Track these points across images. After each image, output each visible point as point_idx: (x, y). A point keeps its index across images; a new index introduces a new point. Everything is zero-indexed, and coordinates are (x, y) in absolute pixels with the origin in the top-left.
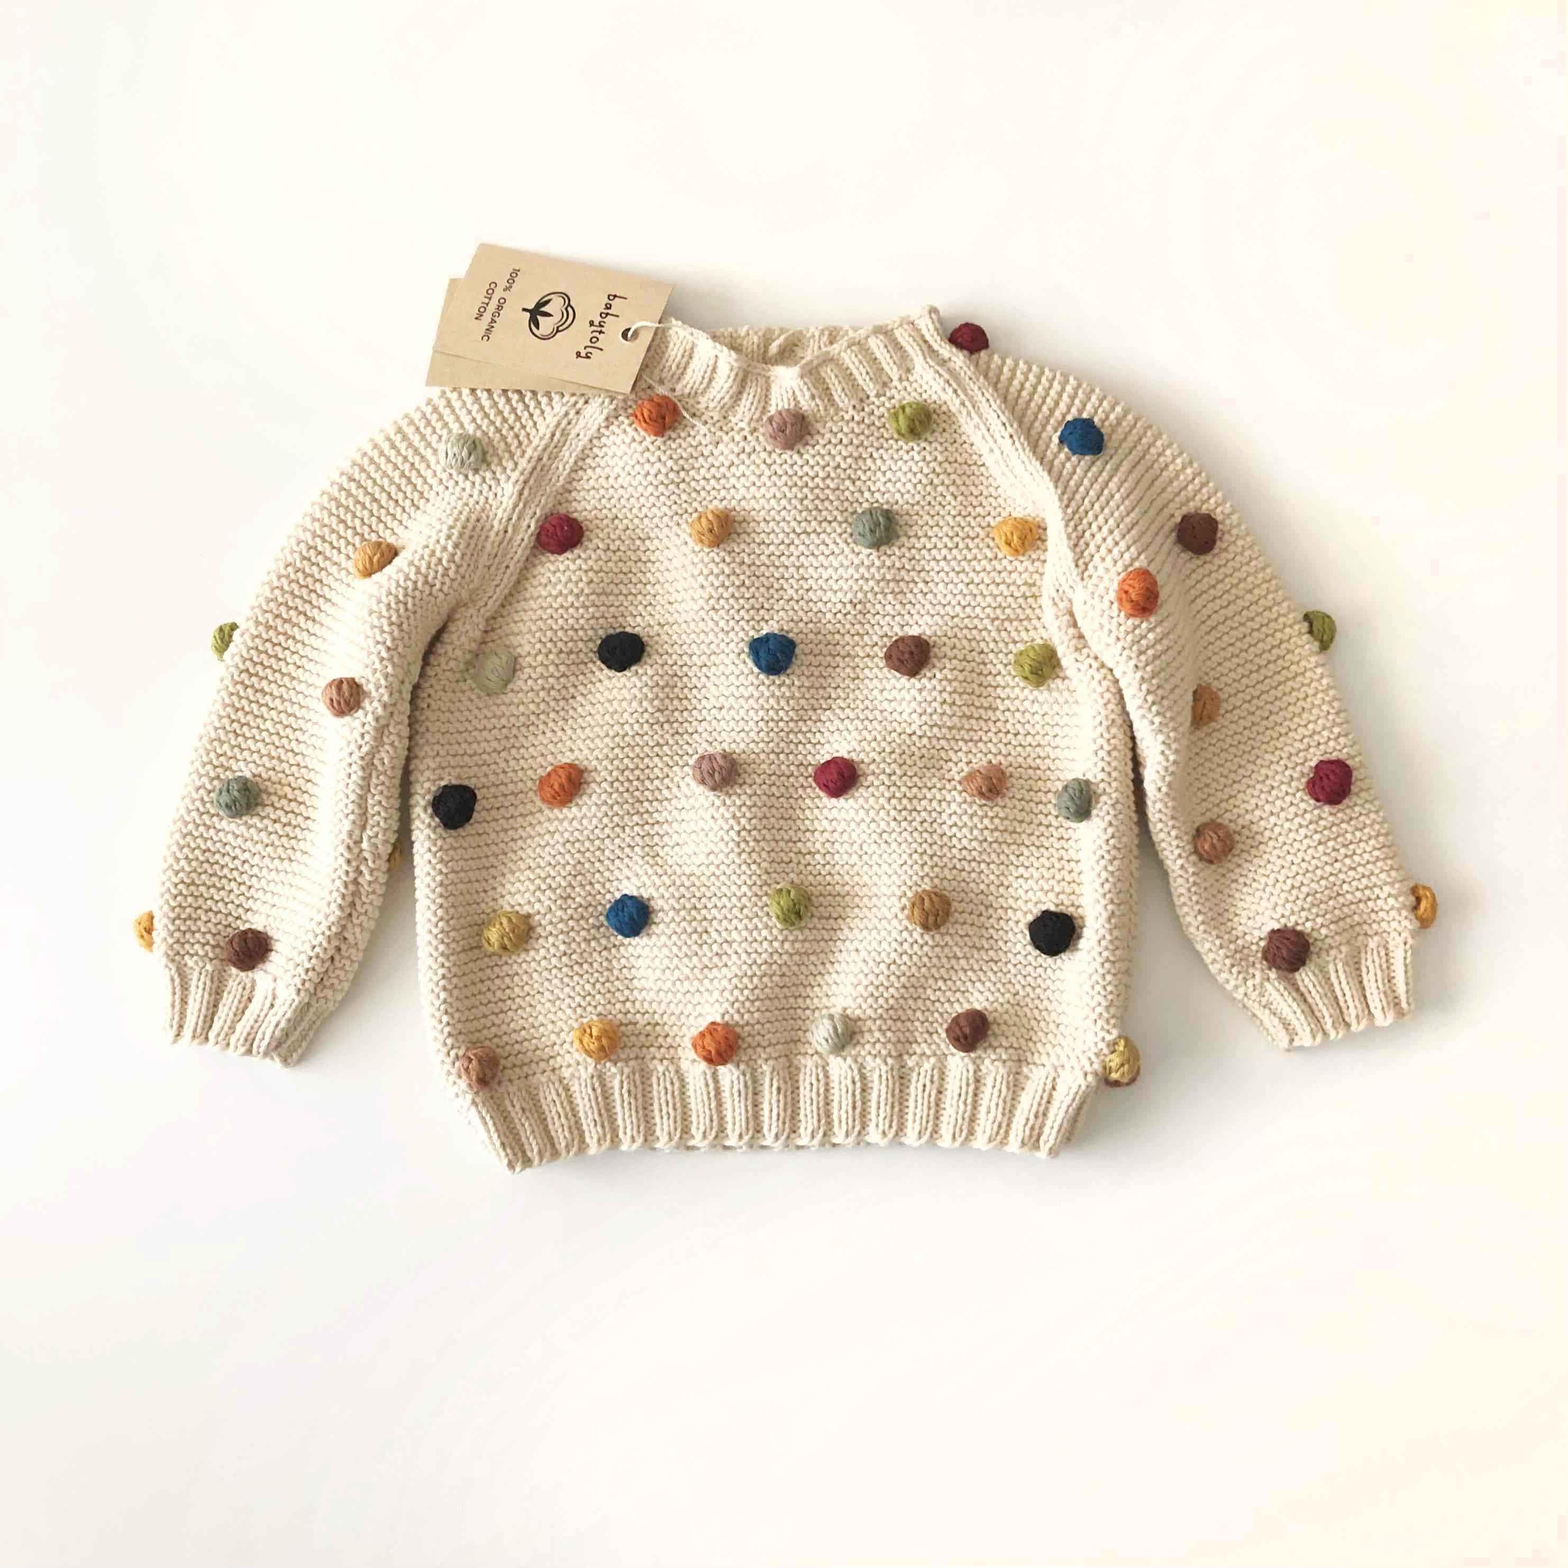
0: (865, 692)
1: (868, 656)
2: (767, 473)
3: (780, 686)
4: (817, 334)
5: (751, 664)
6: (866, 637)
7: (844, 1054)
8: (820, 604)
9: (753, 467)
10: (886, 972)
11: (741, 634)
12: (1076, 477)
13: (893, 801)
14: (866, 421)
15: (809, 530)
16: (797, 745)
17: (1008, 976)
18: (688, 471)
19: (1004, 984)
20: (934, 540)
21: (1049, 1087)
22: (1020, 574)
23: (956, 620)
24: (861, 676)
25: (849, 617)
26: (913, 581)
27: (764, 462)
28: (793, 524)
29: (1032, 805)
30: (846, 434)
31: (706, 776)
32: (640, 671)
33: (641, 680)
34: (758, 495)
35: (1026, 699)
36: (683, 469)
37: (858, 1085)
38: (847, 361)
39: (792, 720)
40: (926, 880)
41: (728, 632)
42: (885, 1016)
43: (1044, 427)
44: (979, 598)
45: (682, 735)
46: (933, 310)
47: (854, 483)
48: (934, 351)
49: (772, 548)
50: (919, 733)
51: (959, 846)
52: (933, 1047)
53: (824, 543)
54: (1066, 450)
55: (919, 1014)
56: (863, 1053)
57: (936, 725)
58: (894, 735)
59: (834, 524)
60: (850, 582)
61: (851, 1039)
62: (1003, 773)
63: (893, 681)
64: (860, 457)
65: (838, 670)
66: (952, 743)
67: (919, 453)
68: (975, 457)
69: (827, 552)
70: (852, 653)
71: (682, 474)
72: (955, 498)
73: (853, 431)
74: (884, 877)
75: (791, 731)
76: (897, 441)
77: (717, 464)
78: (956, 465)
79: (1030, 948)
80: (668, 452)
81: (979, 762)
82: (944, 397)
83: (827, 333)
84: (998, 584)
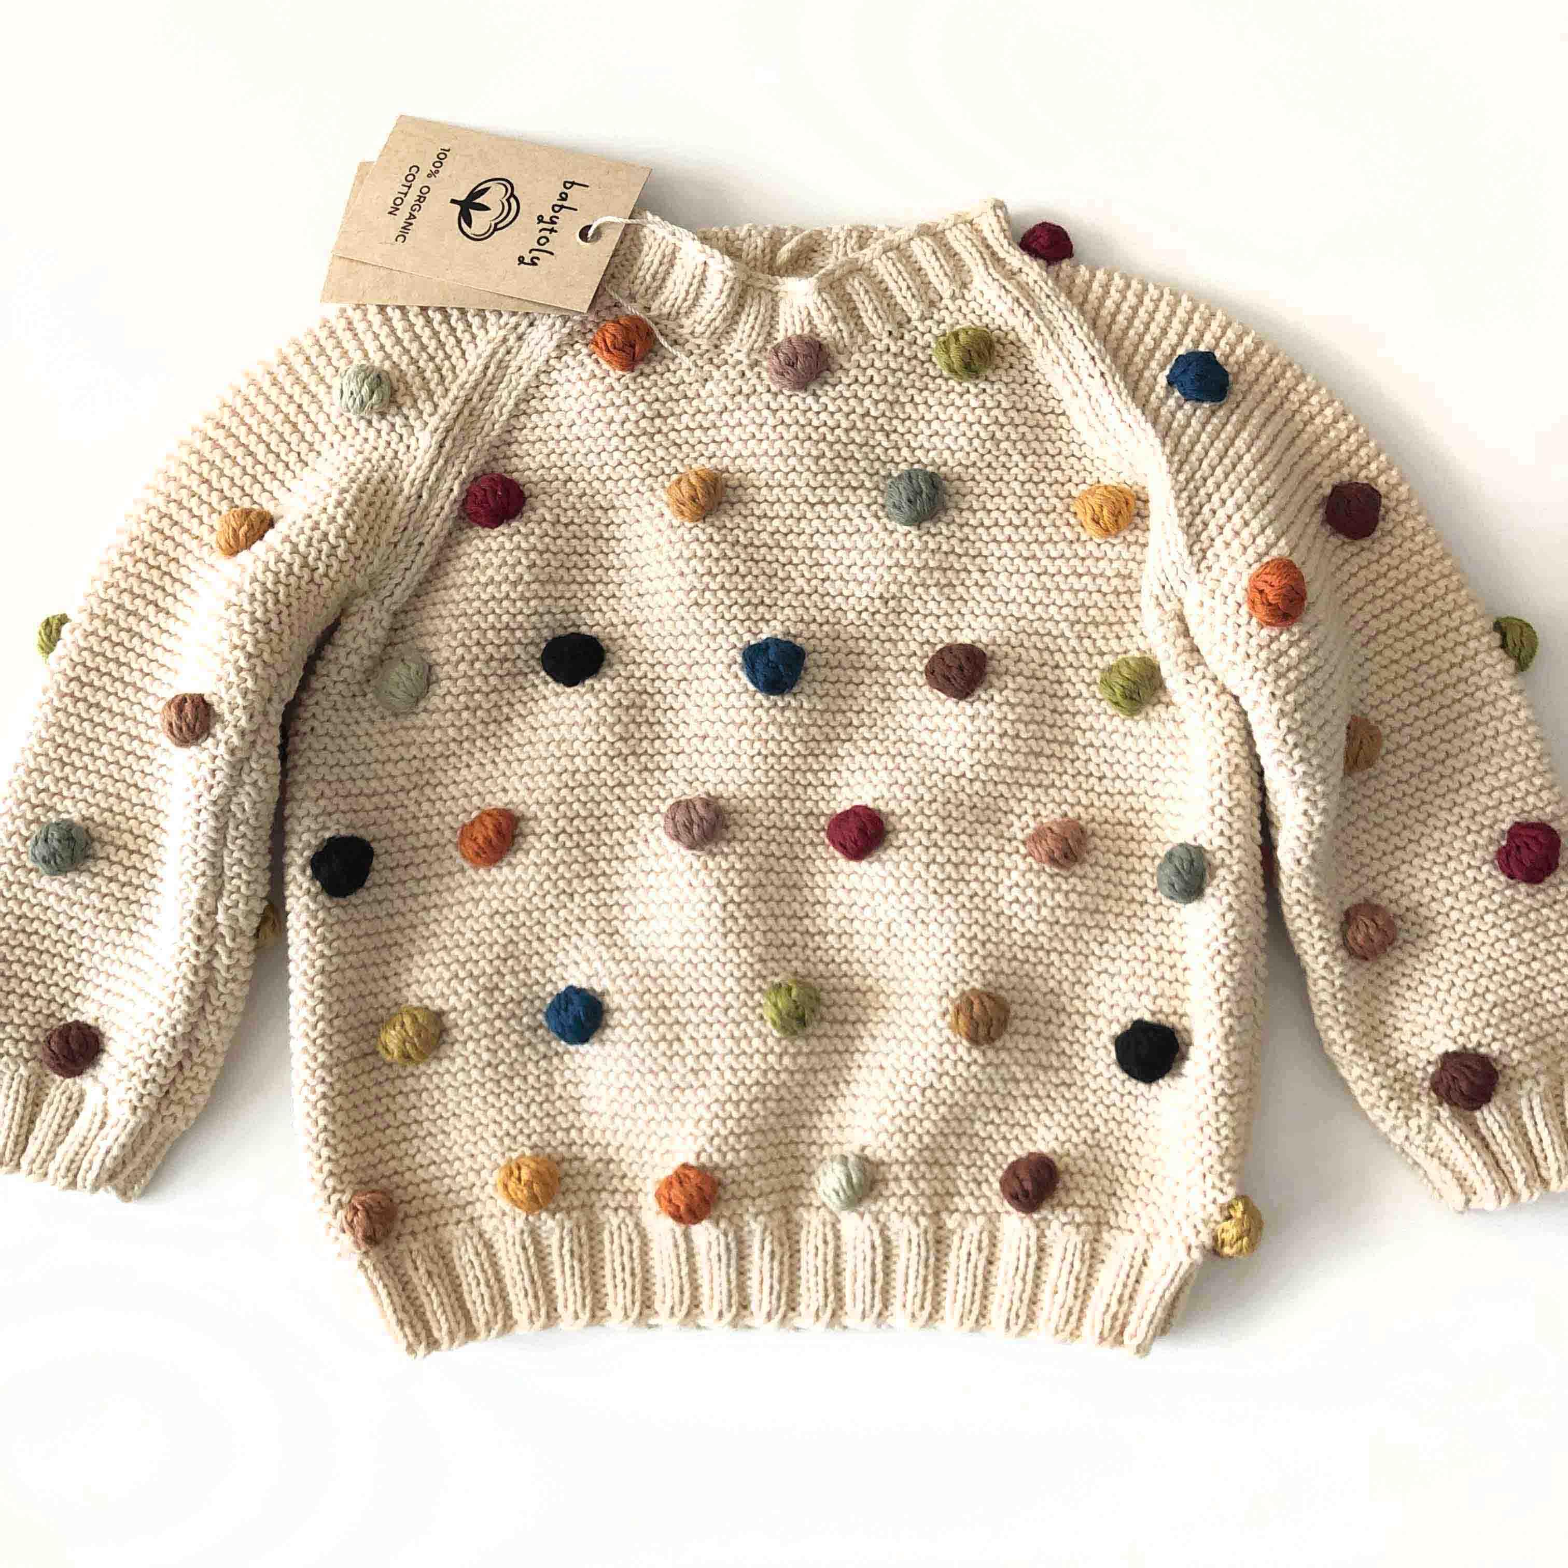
0: (899, 718)
1: (904, 669)
2: (771, 422)
3: (783, 709)
4: (842, 235)
5: (745, 679)
6: (901, 645)
7: (861, 1209)
8: (839, 599)
9: (752, 414)
10: (920, 1099)
11: (733, 639)
12: (1190, 431)
13: (934, 868)
14: (907, 352)
15: (827, 499)
16: (805, 787)
17: (1085, 1105)
18: (666, 418)
19: (1079, 1117)
20: (995, 514)
21: (1138, 1261)
22: (1111, 561)
23: (1022, 623)
24: (894, 697)
25: (878, 616)
26: (965, 570)
27: (768, 407)
28: (805, 491)
29: (1122, 874)
30: (879, 370)
31: (681, 829)
32: (597, 686)
33: (597, 698)
34: (758, 452)
35: (1115, 731)
36: (659, 415)
37: (880, 1251)
38: (882, 271)
39: (799, 754)
40: (976, 975)
41: (715, 636)
42: (917, 1159)
43: (1146, 366)
44: (1054, 594)
45: (652, 772)
46: (999, 205)
47: (888, 436)
48: (999, 260)
49: (776, 522)
50: (969, 775)
51: (1022, 930)
52: (982, 1202)
53: (846, 517)
54: (1177, 394)
55: (963, 1156)
56: (886, 1209)
57: (993, 764)
58: (935, 777)
59: (860, 492)
60: (881, 570)
61: (871, 1189)
62: (1082, 831)
63: (936, 704)
64: (897, 401)
65: (862, 688)
66: (1015, 788)
67: (976, 396)
68: (1052, 403)
69: (850, 530)
70: (882, 665)
71: (658, 422)
72: (1025, 457)
73: (888, 367)
74: (920, 969)
75: (799, 769)
76: (947, 380)
77: (704, 409)
78: (1026, 413)
79: (1115, 1069)
80: (639, 393)
81: (1051, 815)
82: (1012, 321)
83: (855, 234)
84: (1080, 576)
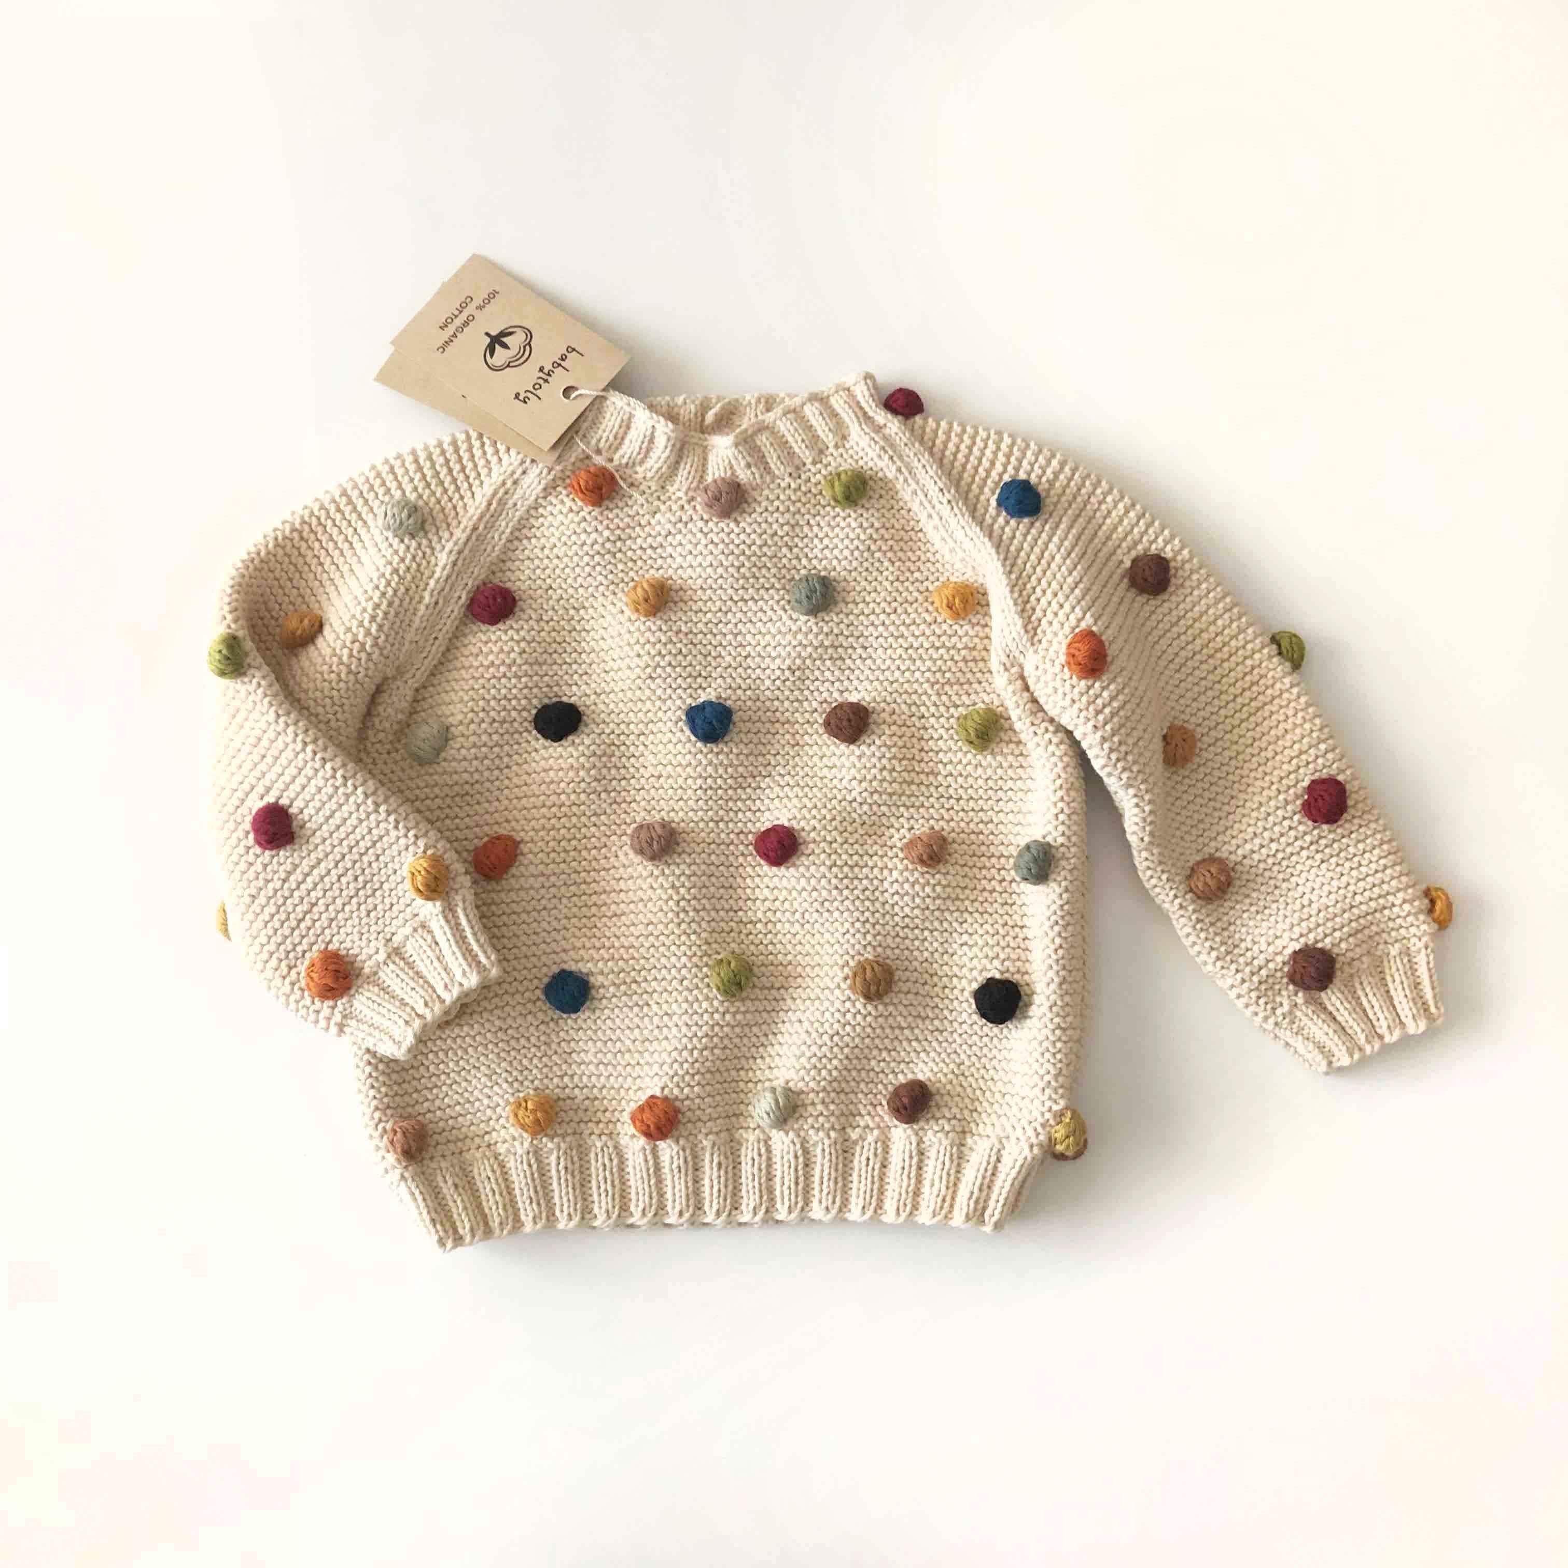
0: (805, 758)
1: (808, 722)
2: (704, 542)
3: (718, 754)
4: (753, 402)
5: (688, 732)
6: (805, 704)
7: (787, 1128)
8: (758, 671)
9: (689, 536)
10: (829, 1043)
11: (678, 702)
12: (1015, 542)
13: (834, 869)
14: (803, 488)
15: (746, 597)
16: (736, 812)
17: (954, 1045)
18: (625, 541)
19: (949, 1055)
20: (871, 605)
21: (993, 1159)
22: (960, 637)
23: (895, 685)
24: (801, 743)
25: (787, 683)
26: (852, 647)
27: (701, 531)
28: (730, 591)
29: (976, 870)
30: (783, 502)
31: (645, 845)
32: (577, 741)
33: (577, 750)
34: (694, 564)
35: (969, 763)
36: (620, 539)
37: (801, 1160)
38: (782, 428)
39: (730, 787)
40: (869, 948)
41: (664, 701)
42: (829, 1089)
43: (981, 491)
44: (918, 663)
45: (619, 804)
46: (868, 377)
47: (791, 550)
48: (869, 418)
49: (709, 615)
50: (859, 800)
51: (902, 915)
52: (877, 1119)
53: (761, 610)
54: (1004, 513)
55: (862, 1085)
56: (805, 1127)
57: (876, 791)
58: (834, 802)
59: (771, 591)
60: (788, 649)
61: (794, 1112)
62: (944, 839)
63: (832, 748)
64: (797, 524)
65: (778, 736)
66: (893, 809)
67: (856, 520)
68: (912, 523)
69: (764, 619)
70: (792, 719)
71: (619, 544)
72: (893, 563)
73: (790, 499)
74: (827, 946)
75: (731, 799)
76: (834, 508)
77: (653, 533)
78: (893, 531)
79: (975, 1017)
80: (605, 523)
81: (921, 828)
82: (881, 464)
83: (763, 400)
84: (938, 648)
